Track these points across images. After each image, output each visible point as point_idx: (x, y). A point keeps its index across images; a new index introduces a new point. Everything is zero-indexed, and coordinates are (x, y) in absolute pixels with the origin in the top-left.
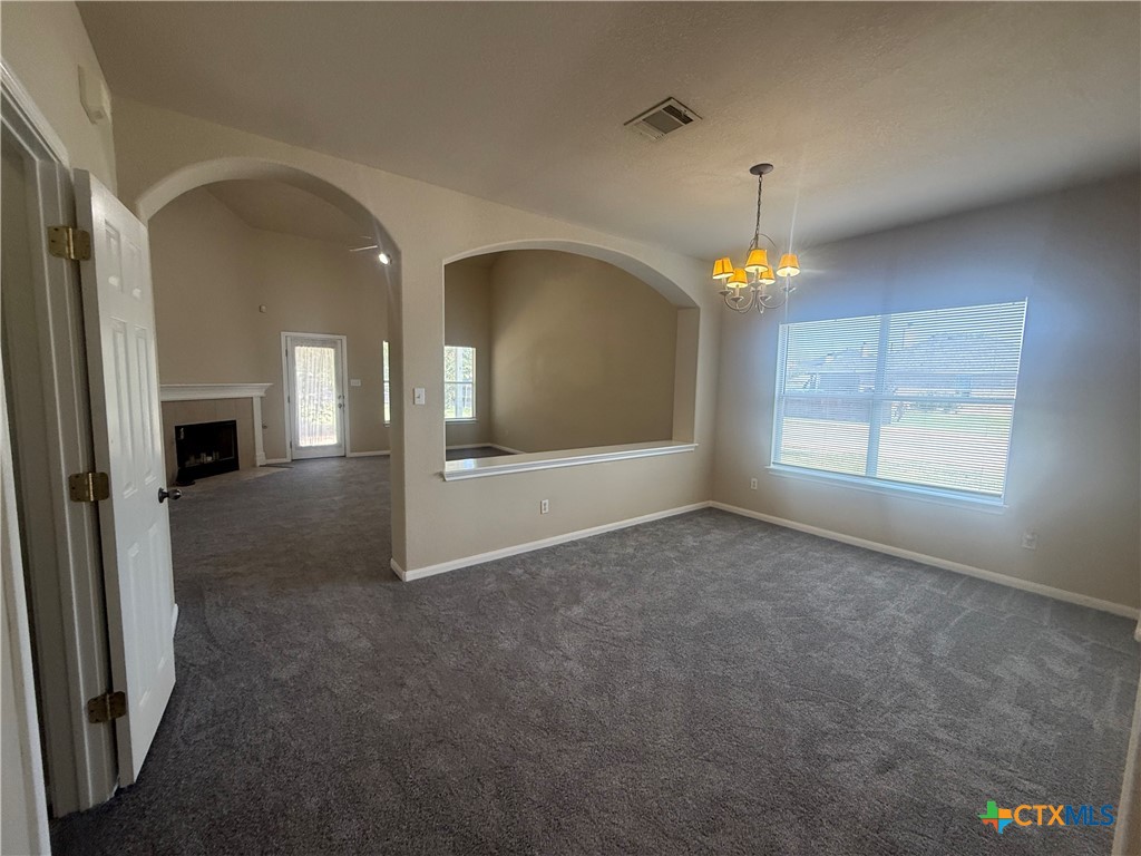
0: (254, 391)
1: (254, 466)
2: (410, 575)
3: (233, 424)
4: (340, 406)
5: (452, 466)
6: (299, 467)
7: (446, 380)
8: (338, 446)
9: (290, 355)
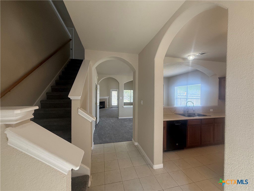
0: (107, 97)
1: (107, 108)
2: (119, 118)
3: (105, 102)
4: (118, 100)
5: (124, 106)
6: (112, 108)
7: (124, 95)
8: (117, 105)
9: (111, 92)
